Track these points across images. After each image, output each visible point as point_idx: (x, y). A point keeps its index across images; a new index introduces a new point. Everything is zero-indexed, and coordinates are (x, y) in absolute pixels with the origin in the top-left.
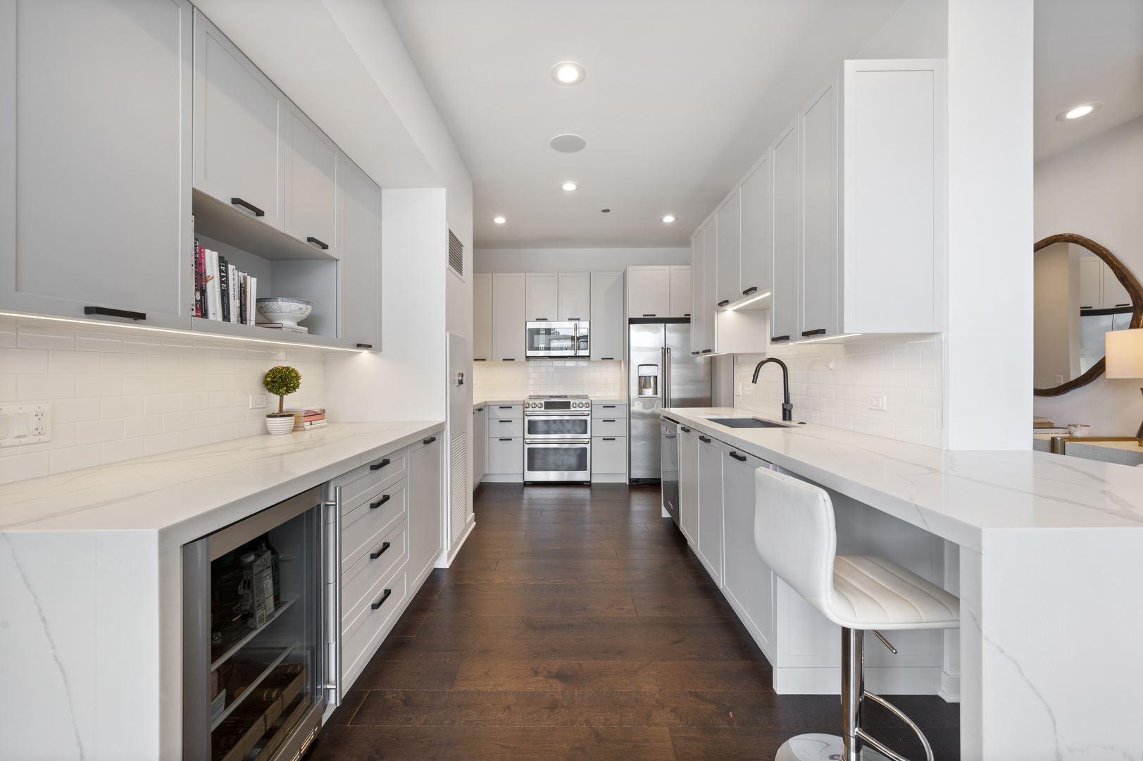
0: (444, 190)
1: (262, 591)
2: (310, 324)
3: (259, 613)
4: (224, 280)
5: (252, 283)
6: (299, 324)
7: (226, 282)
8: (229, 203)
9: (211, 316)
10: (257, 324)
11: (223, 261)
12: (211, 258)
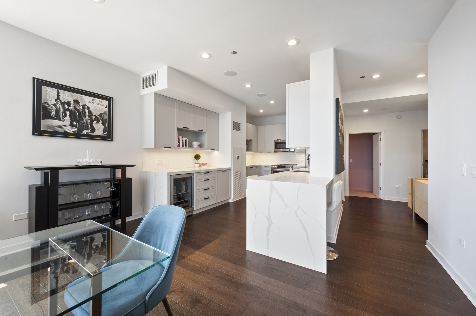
0: (231, 113)
1: (183, 187)
2: (201, 146)
3: (182, 191)
4: (183, 140)
5: (188, 140)
6: (198, 146)
7: (183, 141)
8: (183, 128)
9: (180, 146)
10: (188, 147)
11: (182, 137)
12: (180, 137)
